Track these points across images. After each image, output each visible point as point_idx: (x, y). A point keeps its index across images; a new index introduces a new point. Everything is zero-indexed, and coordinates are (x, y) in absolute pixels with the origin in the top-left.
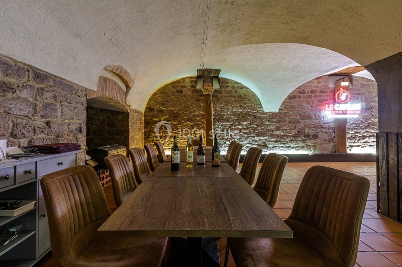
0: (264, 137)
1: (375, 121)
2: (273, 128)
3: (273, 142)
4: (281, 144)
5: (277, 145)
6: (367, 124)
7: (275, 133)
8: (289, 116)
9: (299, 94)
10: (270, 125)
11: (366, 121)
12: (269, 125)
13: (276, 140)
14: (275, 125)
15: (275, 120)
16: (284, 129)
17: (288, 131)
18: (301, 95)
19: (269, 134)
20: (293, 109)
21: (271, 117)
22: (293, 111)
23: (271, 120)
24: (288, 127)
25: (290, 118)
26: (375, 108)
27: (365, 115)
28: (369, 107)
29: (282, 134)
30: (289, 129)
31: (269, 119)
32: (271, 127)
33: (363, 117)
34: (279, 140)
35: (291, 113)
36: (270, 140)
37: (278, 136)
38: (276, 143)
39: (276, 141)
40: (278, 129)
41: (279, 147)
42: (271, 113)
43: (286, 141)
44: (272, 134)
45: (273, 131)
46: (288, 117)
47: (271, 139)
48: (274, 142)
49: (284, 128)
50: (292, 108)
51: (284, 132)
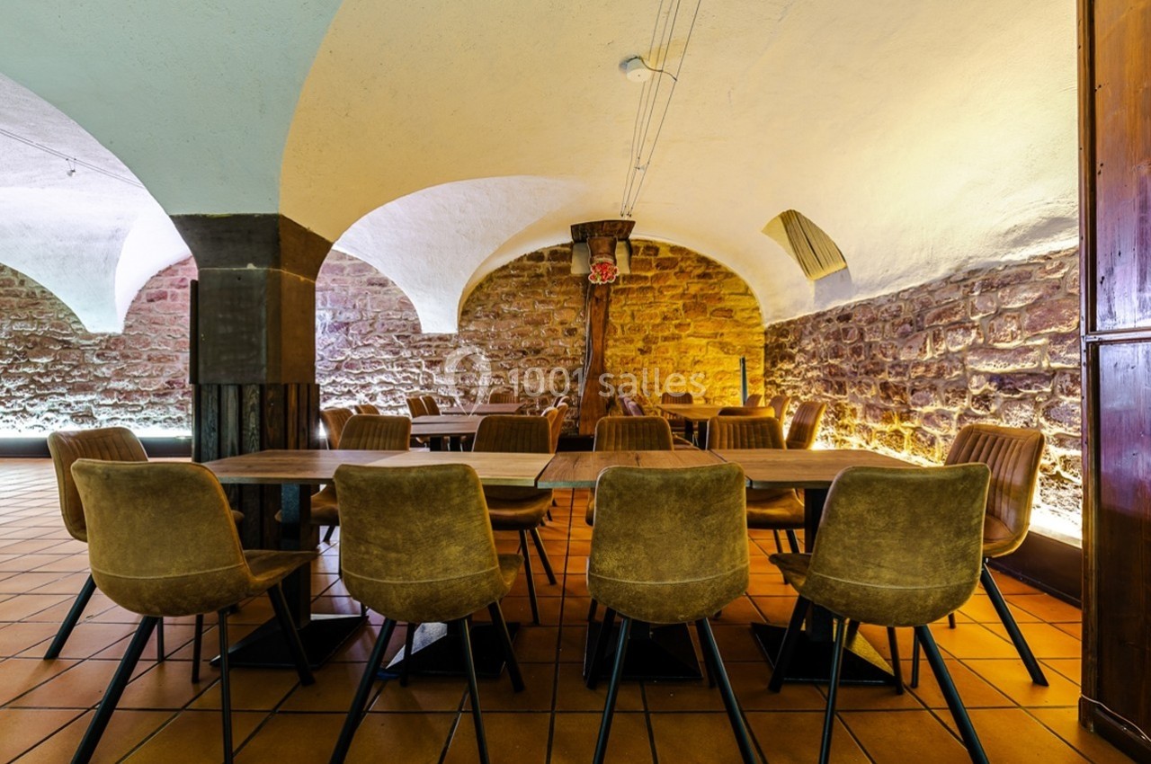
0: (85, 395)
1: (354, 357)
2: (110, 372)
3: (108, 408)
4: (127, 412)
5: (118, 416)
6: (335, 365)
7: (113, 385)
8: (148, 344)
9: (174, 289)
10: (102, 365)
11: (332, 357)
12: (100, 365)
13: (116, 403)
14: (115, 367)
15: (114, 353)
16: (135, 377)
17: (145, 379)
18: (179, 291)
19: (98, 388)
20: (156, 326)
21: (104, 345)
22: (156, 331)
23: (103, 354)
24: (145, 371)
25: (152, 350)
26: (354, 325)
27: (329, 342)
28: (341, 323)
29: (131, 387)
30: (147, 377)
31: (100, 352)
32: (104, 369)
33: (325, 348)
34: (122, 402)
35: (153, 335)
36: (101, 403)
37: (120, 392)
38: (114, 411)
39: (115, 406)
40: (120, 375)
41: (123, 420)
42: (103, 335)
43: (139, 405)
44: (106, 389)
45: (108, 379)
46: (144, 347)
47: (103, 399)
48: (110, 408)
49: (136, 373)
50: (154, 323)
51: (137, 384)
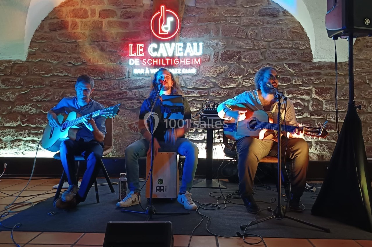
1: (244, 84)
2: (14, 96)
3: (12, 130)
4: (29, 134)
5: (20, 138)
6: (227, 91)
7: (18, 108)
8: (50, 71)
9: (74, 19)
10: (7, 90)
11: (225, 85)
12: (5, 89)
13: (20, 125)
14: (19, 92)
15: (19, 79)
16: (38, 101)
17: (47, 104)
19: (3, 111)
20: (59, 54)
21: (9, 71)
22: (58, 59)
23: (8, 80)
24: (47, 96)
25: (54, 76)
27: (222, 70)
28: (233, 51)
29: (34, 110)
30: (48, 101)
31: (5, 77)
32: (8, 94)
33: (218, 75)
34: (25, 125)
35: (55, 62)
36: (6, 125)
37: (23, 115)
38: (19, 133)
39: (18, 128)
40: (23, 99)
41: (26, 141)
42: (9, 61)
43: (41, 128)
44: (11, 112)
45: (12, 103)
46: (47, 73)
47: (7, 122)
48: (13, 130)
49: (38, 98)
50: (56, 51)
51: (40, 108)
